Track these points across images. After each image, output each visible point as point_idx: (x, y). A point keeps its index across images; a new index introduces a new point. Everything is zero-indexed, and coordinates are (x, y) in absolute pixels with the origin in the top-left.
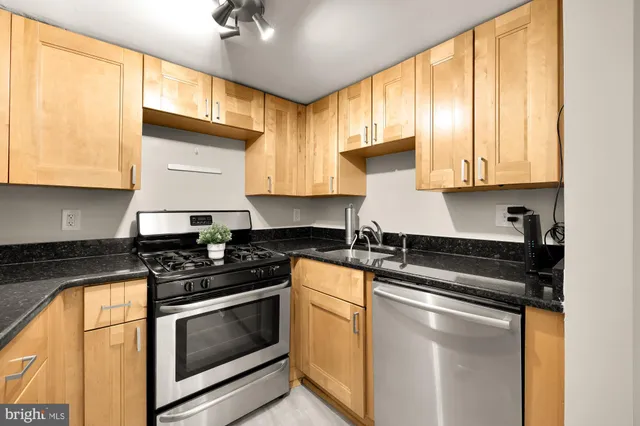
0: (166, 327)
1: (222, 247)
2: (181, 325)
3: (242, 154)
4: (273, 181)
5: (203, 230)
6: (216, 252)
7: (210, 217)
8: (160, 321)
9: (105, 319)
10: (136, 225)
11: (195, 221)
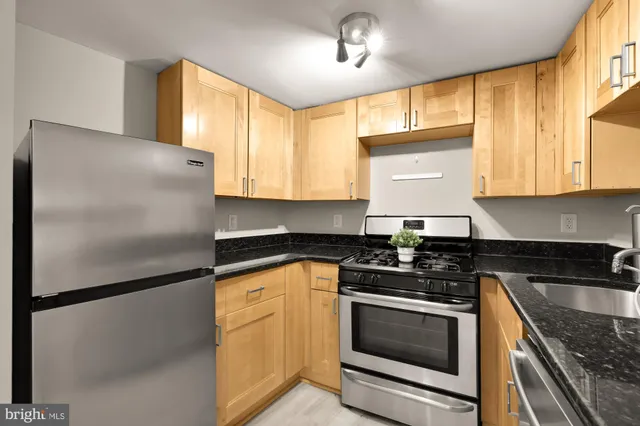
4: (488, 179)
6: (406, 256)
7: (423, 221)
11: (408, 225)
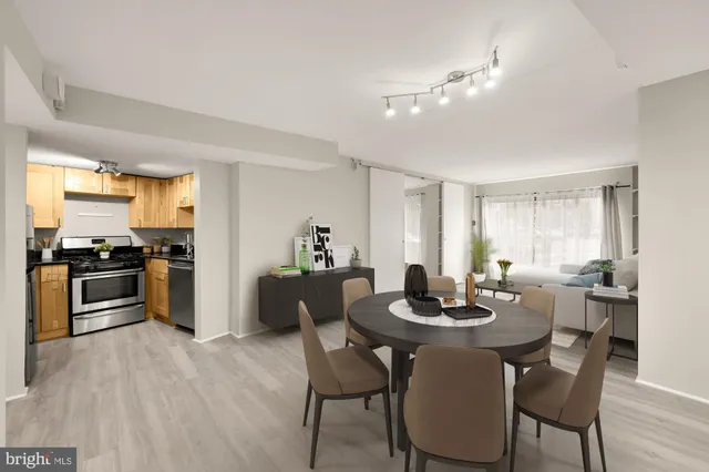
0: (77, 283)
1: (108, 253)
2: (84, 283)
3: (127, 205)
4: (142, 221)
5: (97, 246)
6: (105, 255)
7: (104, 240)
8: (74, 280)
9: (50, 278)
10: (60, 244)
11: (94, 242)
